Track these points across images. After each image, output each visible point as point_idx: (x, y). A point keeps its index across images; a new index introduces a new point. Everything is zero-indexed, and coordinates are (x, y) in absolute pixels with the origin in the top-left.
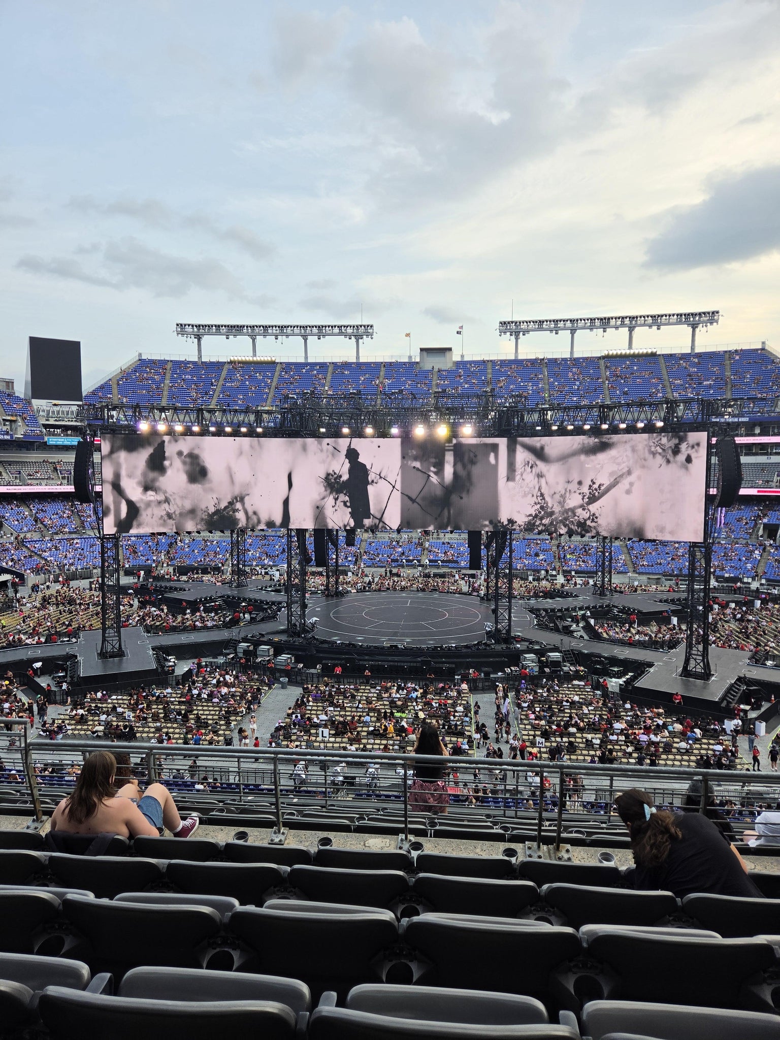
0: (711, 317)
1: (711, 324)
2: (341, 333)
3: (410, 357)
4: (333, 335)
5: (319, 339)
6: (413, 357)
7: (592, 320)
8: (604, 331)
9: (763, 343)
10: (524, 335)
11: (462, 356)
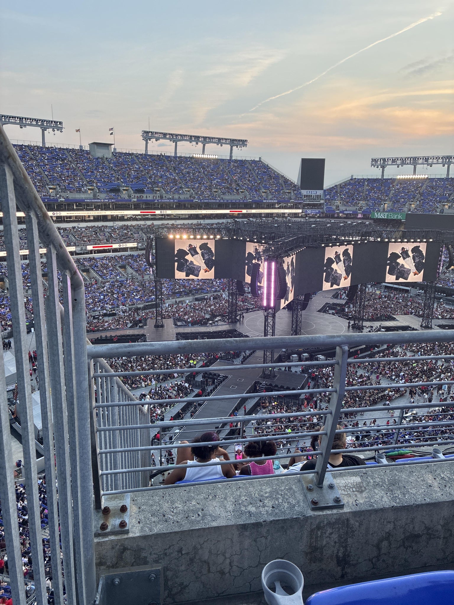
0: (243, 143)
1: (244, 146)
2: (37, 125)
3: (81, 146)
4: (31, 125)
5: (22, 128)
6: (83, 147)
7: (191, 136)
8: (197, 144)
9: (260, 158)
10: (157, 141)
11: (115, 149)
